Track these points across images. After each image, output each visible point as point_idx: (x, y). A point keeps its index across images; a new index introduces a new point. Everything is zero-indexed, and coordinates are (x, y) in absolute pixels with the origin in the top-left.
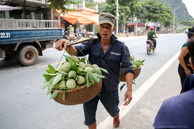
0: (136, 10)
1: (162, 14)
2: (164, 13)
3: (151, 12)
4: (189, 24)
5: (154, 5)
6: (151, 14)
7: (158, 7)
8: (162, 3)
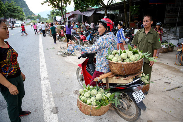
0: (3, 11)
1: (19, 14)
2: (20, 13)
3: (12, 12)
4: (33, 18)
5: (13, 7)
6: (12, 13)
7: (16, 9)
8: (18, 7)
